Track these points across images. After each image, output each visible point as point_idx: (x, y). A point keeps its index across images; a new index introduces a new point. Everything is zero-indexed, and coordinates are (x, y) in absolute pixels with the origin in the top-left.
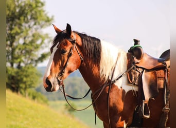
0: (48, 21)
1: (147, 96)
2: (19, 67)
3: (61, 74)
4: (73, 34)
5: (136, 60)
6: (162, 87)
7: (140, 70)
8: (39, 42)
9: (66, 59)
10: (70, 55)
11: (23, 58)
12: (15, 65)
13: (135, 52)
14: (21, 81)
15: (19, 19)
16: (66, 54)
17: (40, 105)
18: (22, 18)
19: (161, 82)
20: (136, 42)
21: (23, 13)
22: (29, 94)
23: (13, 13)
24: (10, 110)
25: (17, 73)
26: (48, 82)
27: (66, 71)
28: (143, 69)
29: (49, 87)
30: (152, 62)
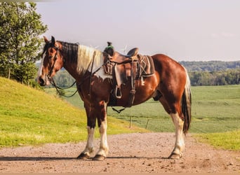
0: (43, 29)
1: (119, 82)
2: (22, 63)
3: (50, 73)
4: (56, 43)
5: (110, 57)
6: (130, 75)
7: (114, 64)
8: (36, 45)
9: (53, 62)
10: (55, 59)
11: (25, 57)
12: (19, 62)
13: (109, 51)
14: (24, 73)
15: (22, 28)
16: (53, 58)
17: (38, 91)
18: (24, 28)
19: (129, 72)
20: (109, 44)
21: (24, 24)
22: (30, 83)
23: (17, 24)
24: (16, 95)
25: (21, 68)
26: (41, 79)
27: (54, 70)
28: (116, 63)
29: (42, 83)
30: (121, 57)
